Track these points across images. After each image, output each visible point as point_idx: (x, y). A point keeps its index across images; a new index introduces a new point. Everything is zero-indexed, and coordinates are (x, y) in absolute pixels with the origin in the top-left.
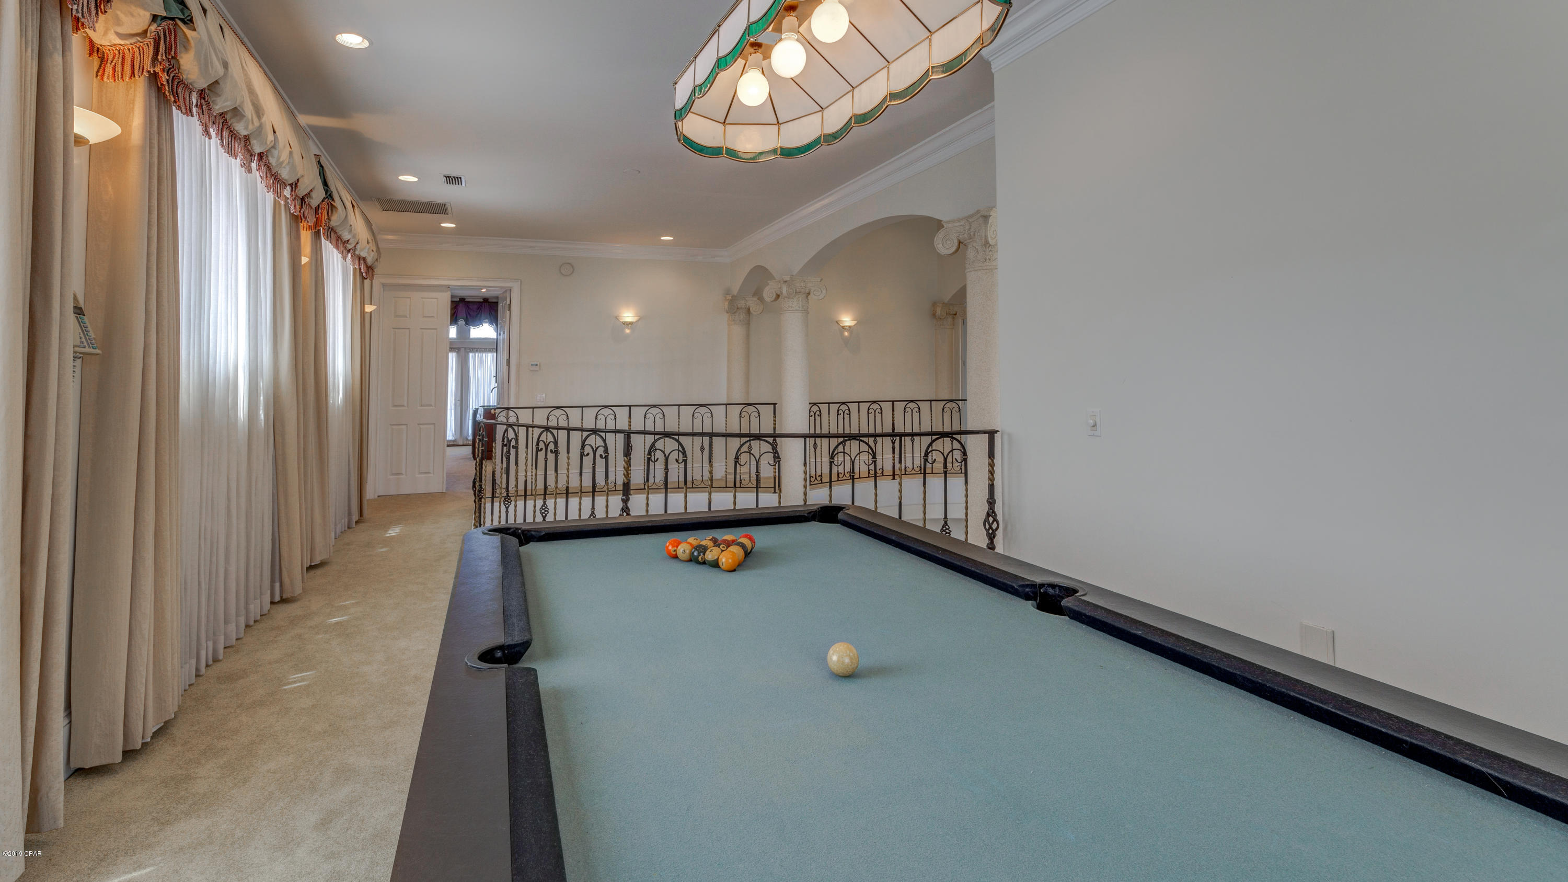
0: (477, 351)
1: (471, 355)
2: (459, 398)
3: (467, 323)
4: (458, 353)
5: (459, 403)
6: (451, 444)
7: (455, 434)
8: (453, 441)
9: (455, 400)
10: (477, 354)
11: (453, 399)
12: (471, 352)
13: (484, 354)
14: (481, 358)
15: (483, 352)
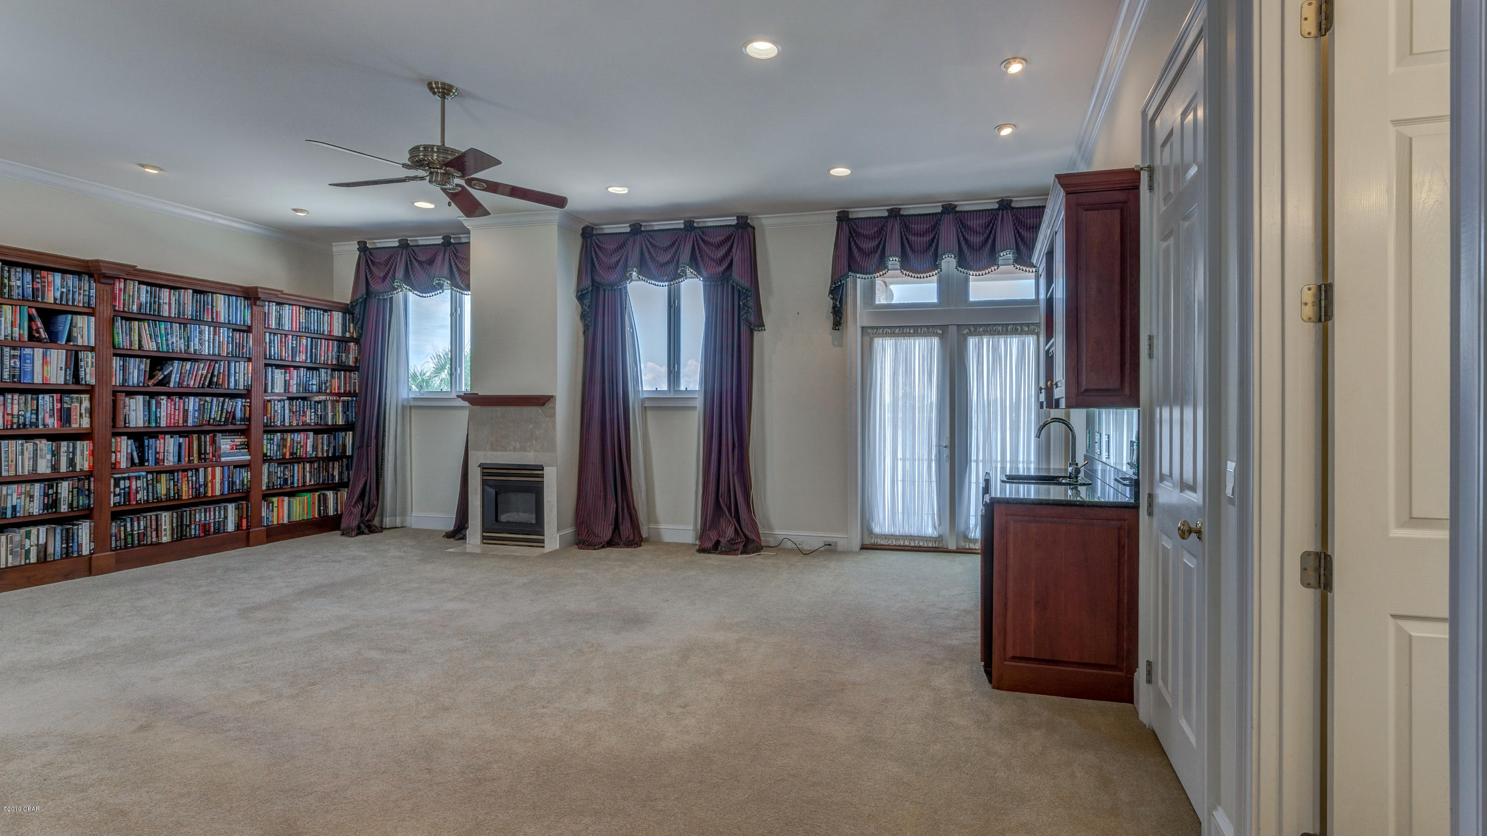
0: (985, 333)
1: (972, 341)
2: (946, 442)
3: (962, 263)
4: (942, 337)
5: (946, 452)
6: (930, 545)
7: (940, 525)
8: (935, 539)
9: (939, 446)
10: (985, 340)
11: (934, 444)
12: (971, 334)
13: (1002, 340)
14: (996, 349)
15: (999, 333)
